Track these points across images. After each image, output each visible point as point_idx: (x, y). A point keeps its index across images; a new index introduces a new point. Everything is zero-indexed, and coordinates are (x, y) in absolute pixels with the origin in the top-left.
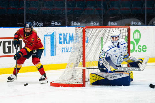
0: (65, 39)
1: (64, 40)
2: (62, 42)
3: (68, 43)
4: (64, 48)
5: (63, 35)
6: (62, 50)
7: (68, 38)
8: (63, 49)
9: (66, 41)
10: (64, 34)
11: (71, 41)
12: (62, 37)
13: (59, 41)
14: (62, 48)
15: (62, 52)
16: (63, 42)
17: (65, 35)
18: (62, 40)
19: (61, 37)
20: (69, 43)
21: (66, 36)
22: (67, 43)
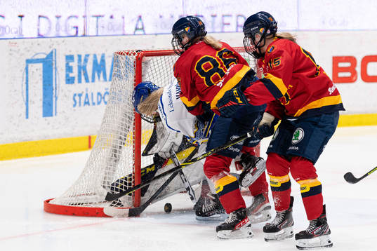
0: (82, 69)
1: (80, 73)
2: (73, 78)
3: (90, 79)
4: (80, 95)
5: (76, 58)
6: (74, 99)
7: (89, 67)
8: (77, 98)
9: (86, 74)
10: (80, 56)
11: (99, 76)
12: (74, 64)
13: (67, 76)
14: (75, 95)
15: (75, 105)
16: (76, 79)
17: (83, 58)
18: (75, 74)
19: (71, 64)
20: (93, 81)
21: (86, 61)
22: (87, 80)
